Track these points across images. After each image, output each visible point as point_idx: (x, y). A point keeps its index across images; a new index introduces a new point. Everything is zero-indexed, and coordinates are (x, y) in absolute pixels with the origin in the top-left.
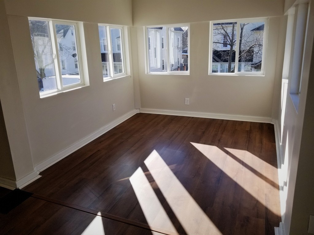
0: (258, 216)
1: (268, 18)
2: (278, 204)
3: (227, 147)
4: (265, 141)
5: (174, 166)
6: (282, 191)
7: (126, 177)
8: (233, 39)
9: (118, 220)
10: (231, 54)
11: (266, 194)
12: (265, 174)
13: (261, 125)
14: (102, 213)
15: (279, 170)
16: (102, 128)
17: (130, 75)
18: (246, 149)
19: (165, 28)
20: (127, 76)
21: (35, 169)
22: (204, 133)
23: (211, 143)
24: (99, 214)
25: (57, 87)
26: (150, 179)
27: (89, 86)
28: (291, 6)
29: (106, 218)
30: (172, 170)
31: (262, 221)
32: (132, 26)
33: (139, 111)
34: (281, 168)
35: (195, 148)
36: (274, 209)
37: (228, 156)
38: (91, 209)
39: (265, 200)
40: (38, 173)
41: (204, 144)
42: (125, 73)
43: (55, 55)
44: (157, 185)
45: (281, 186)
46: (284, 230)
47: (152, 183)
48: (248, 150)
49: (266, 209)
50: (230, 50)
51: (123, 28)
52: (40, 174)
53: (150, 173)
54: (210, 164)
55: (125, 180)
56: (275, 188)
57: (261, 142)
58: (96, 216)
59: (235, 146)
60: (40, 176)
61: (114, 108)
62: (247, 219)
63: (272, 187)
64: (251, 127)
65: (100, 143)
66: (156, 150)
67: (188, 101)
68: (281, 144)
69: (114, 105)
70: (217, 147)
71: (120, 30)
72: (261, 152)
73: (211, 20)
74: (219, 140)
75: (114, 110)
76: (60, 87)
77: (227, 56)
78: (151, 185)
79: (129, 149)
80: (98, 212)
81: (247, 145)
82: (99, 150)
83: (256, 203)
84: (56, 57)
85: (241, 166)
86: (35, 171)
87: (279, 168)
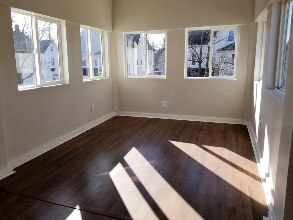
0: (244, 206)
1: (239, 26)
2: (262, 194)
3: (205, 145)
4: (240, 139)
5: (154, 161)
6: (264, 183)
7: (106, 172)
8: (201, 58)
9: (98, 213)
10: (199, 71)
11: (249, 186)
12: (244, 168)
13: (235, 126)
14: (80, 207)
15: (258, 164)
16: (80, 128)
17: (109, 78)
18: (224, 146)
19: (144, 34)
20: (106, 78)
21: (9, 164)
22: (181, 132)
23: (190, 141)
24: (78, 207)
25: (36, 82)
26: (131, 173)
27: (69, 84)
28: (264, 9)
29: (85, 212)
30: (153, 165)
31: (249, 212)
32: (112, 32)
33: (117, 114)
34: (260, 162)
35: (174, 145)
36: (258, 199)
37: (207, 153)
38: (69, 203)
39: (249, 191)
40: (12, 169)
41: (183, 142)
42: (104, 76)
43: (36, 50)
44: (138, 179)
45: (263, 178)
46: (275, 218)
47: (132, 177)
48: (225, 147)
49: (251, 200)
50: (198, 67)
51: (103, 33)
52: (14, 170)
53: (130, 168)
54: (190, 159)
55: (104, 175)
56: (257, 180)
57: (237, 140)
58: (74, 210)
59: (213, 143)
60: (14, 172)
61: (92, 108)
62: (234, 210)
63: (254, 180)
64: (225, 128)
65: (78, 141)
66: (135, 147)
67: (164, 104)
68: (257, 141)
69: (93, 105)
70: (195, 144)
71: (101, 34)
72: (238, 149)
73: (187, 27)
74: (197, 139)
75: (92, 111)
76: (39, 83)
77: (196, 72)
78: (132, 179)
79: (108, 147)
80: (76, 206)
81: (224, 143)
82: (77, 148)
83: (240, 195)
84: (36, 52)
85: (221, 161)
86: (9, 166)
87: (258, 163)
